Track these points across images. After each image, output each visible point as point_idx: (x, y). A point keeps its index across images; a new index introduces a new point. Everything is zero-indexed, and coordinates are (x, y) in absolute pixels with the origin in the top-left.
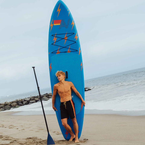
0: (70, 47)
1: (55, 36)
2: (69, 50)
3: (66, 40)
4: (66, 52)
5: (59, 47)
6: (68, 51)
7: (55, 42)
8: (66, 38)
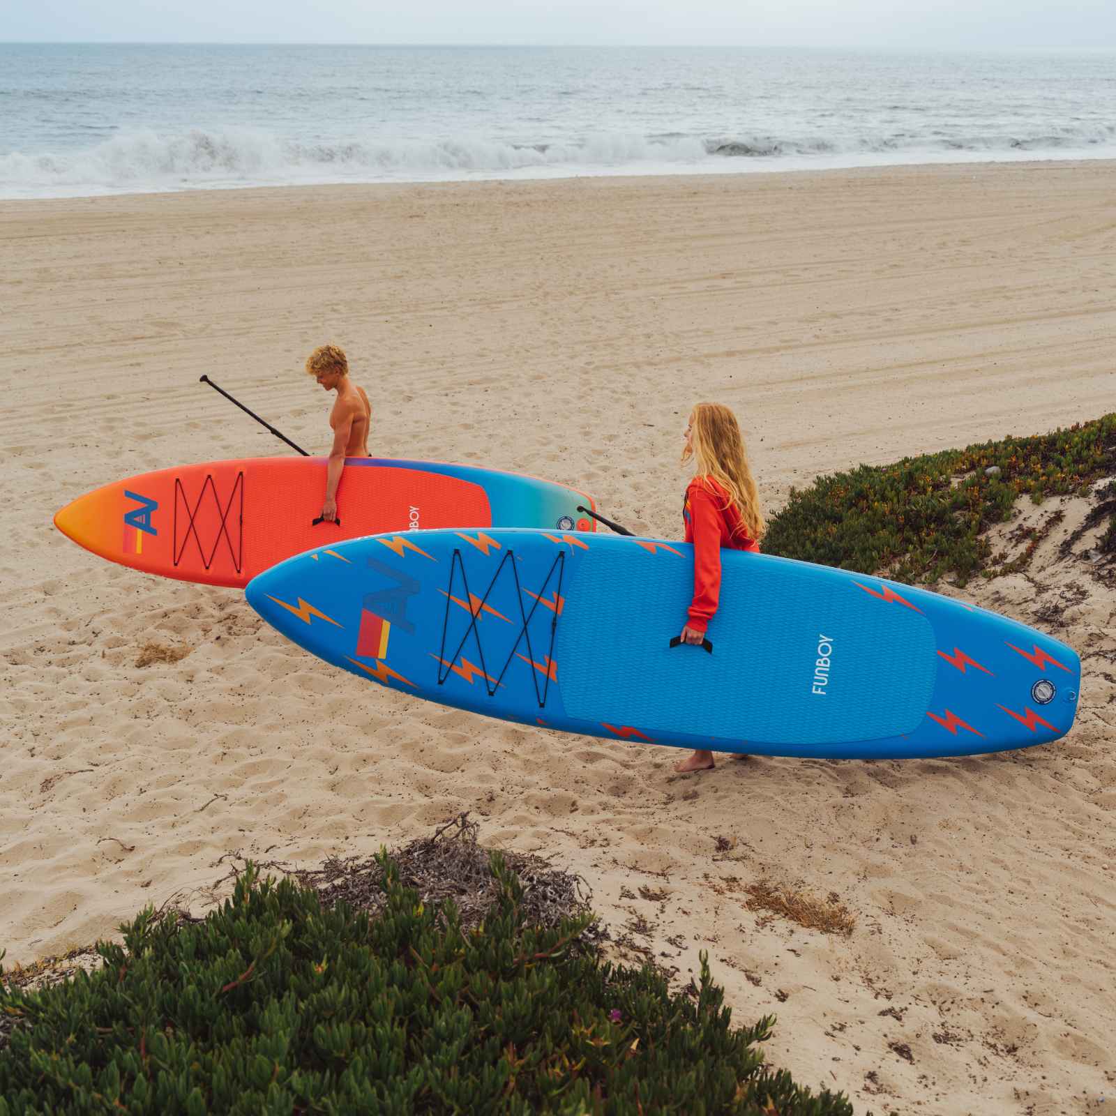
0: (530, 594)
1: (447, 664)
2: (548, 604)
3: (485, 607)
4: (554, 624)
5: (522, 656)
6: (552, 606)
7: (480, 673)
8: (476, 602)
